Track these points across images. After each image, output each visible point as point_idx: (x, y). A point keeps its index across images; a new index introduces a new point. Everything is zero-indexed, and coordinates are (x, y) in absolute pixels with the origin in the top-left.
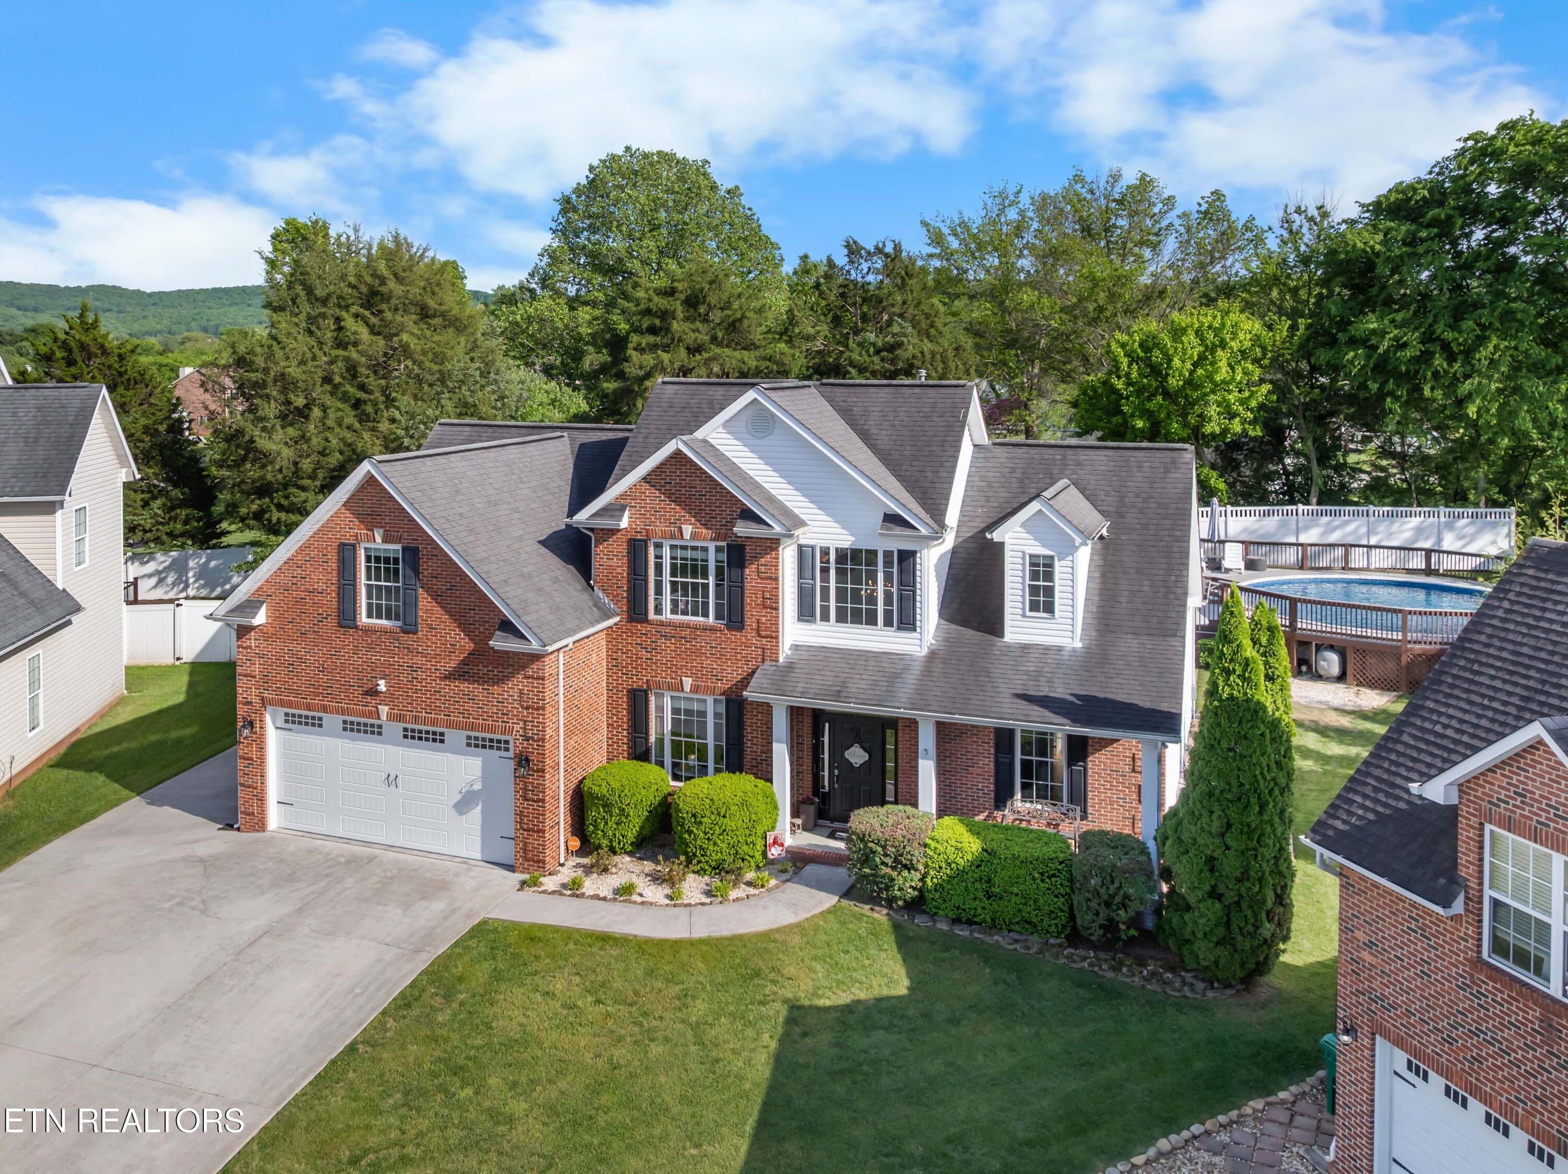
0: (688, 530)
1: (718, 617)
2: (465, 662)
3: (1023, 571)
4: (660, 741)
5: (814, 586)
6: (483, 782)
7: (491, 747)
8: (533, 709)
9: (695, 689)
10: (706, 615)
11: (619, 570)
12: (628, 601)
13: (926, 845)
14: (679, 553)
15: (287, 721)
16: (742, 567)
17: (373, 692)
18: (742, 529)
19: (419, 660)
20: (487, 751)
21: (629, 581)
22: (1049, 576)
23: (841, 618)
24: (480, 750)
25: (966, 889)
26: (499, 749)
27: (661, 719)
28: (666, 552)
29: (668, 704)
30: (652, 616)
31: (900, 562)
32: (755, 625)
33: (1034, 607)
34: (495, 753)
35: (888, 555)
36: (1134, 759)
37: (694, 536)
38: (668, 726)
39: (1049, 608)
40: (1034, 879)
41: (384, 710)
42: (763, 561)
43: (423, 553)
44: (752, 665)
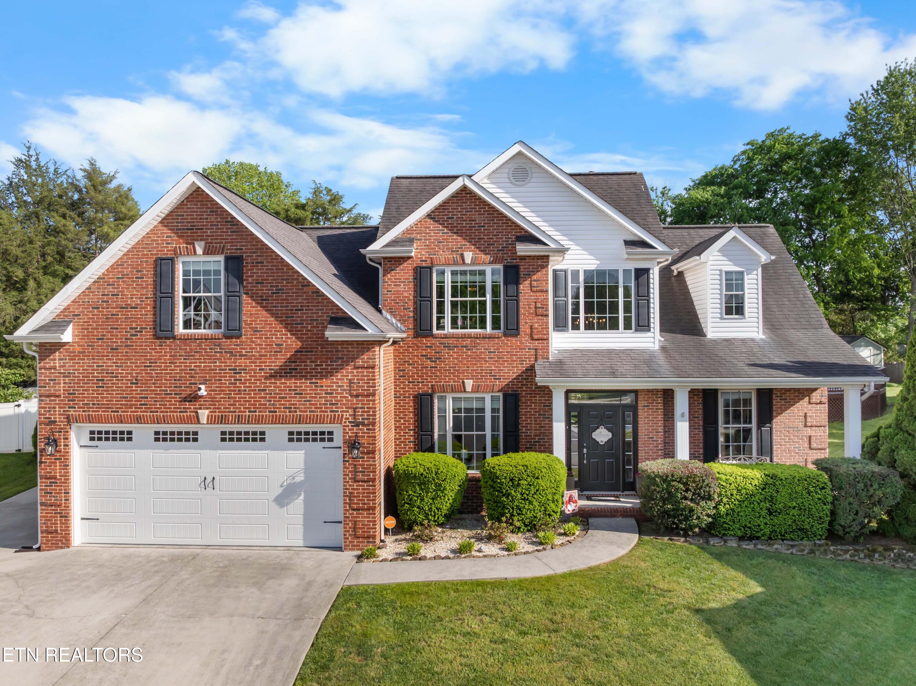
0: (468, 256)
2: (290, 360)
3: (721, 285)
4: (443, 437)
5: (566, 303)
6: (305, 473)
7: (315, 440)
8: (363, 395)
9: (476, 389)
10: (483, 326)
11: (406, 294)
12: (415, 320)
13: (718, 479)
14: (459, 278)
15: (92, 439)
16: (517, 283)
17: (194, 398)
19: (242, 362)
20: (311, 443)
21: (415, 303)
22: (740, 287)
23: (589, 326)
24: (303, 443)
25: (753, 510)
26: (322, 440)
27: (443, 418)
28: (448, 279)
29: (450, 405)
30: (435, 331)
31: (637, 277)
32: (528, 331)
33: (729, 311)
34: (319, 445)
35: (627, 272)
36: (805, 416)
37: (473, 263)
38: (450, 423)
39: (740, 311)
40: (809, 493)
41: (204, 414)
42: (535, 277)
43: (247, 261)
44: (526, 364)
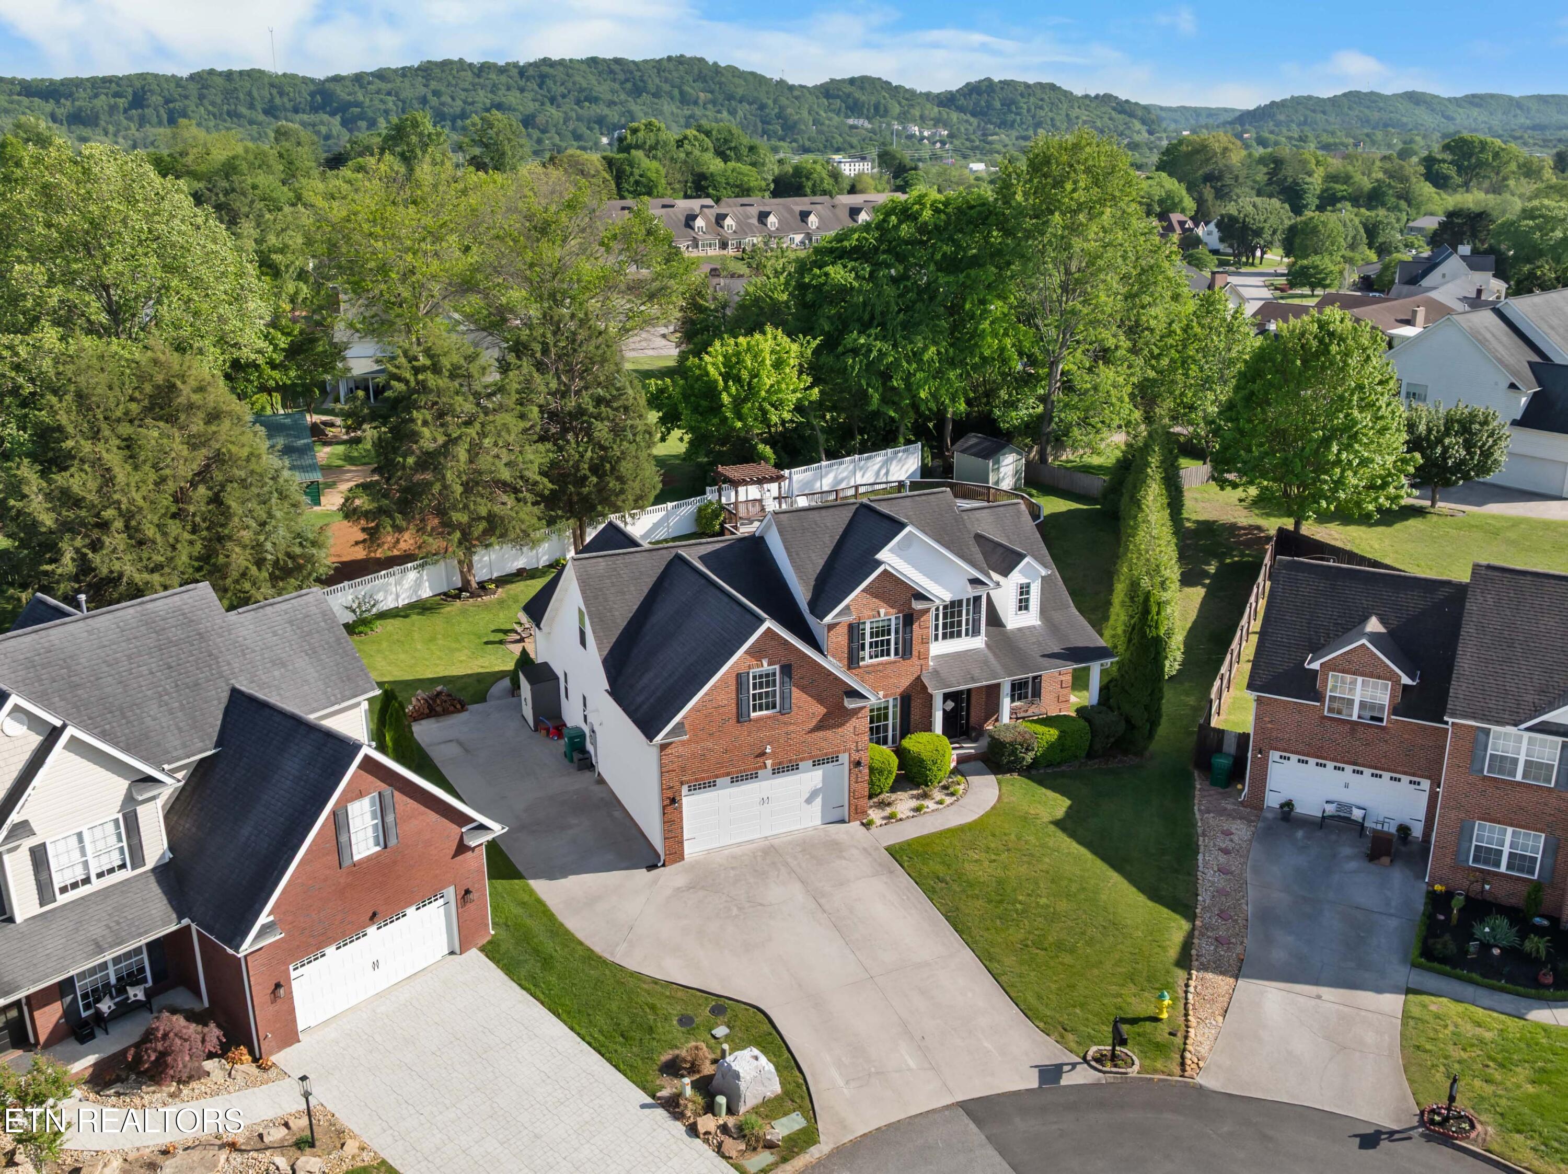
0: (882, 611)
1: (896, 653)
2: (820, 721)
3: (1017, 593)
6: (822, 783)
7: (830, 762)
8: (861, 734)
9: (884, 696)
10: (889, 656)
11: (844, 643)
12: (848, 659)
13: (1036, 738)
14: (875, 626)
15: (690, 790)
16: (912, 625)
17: (763, 754)
18: (918, 606)
19: (792, 728)
20: (826, 765)
21: (850, 648)
22: (1028, 593)
23: (945, 637)
24: (821, 766)
25: (1054, 751)
26: (833, 762)
28: (868, 627)
30: (861, 663)
31: (974, 603)
32: (916, 654)
33: (1020, 609)
34: (831, 764)
35: (968, 600)
37: (885, 614)
39: (1026, 608)
41: (768, 764)
42: (922, 619)
43: (795, 666)
44: (915, 676)
